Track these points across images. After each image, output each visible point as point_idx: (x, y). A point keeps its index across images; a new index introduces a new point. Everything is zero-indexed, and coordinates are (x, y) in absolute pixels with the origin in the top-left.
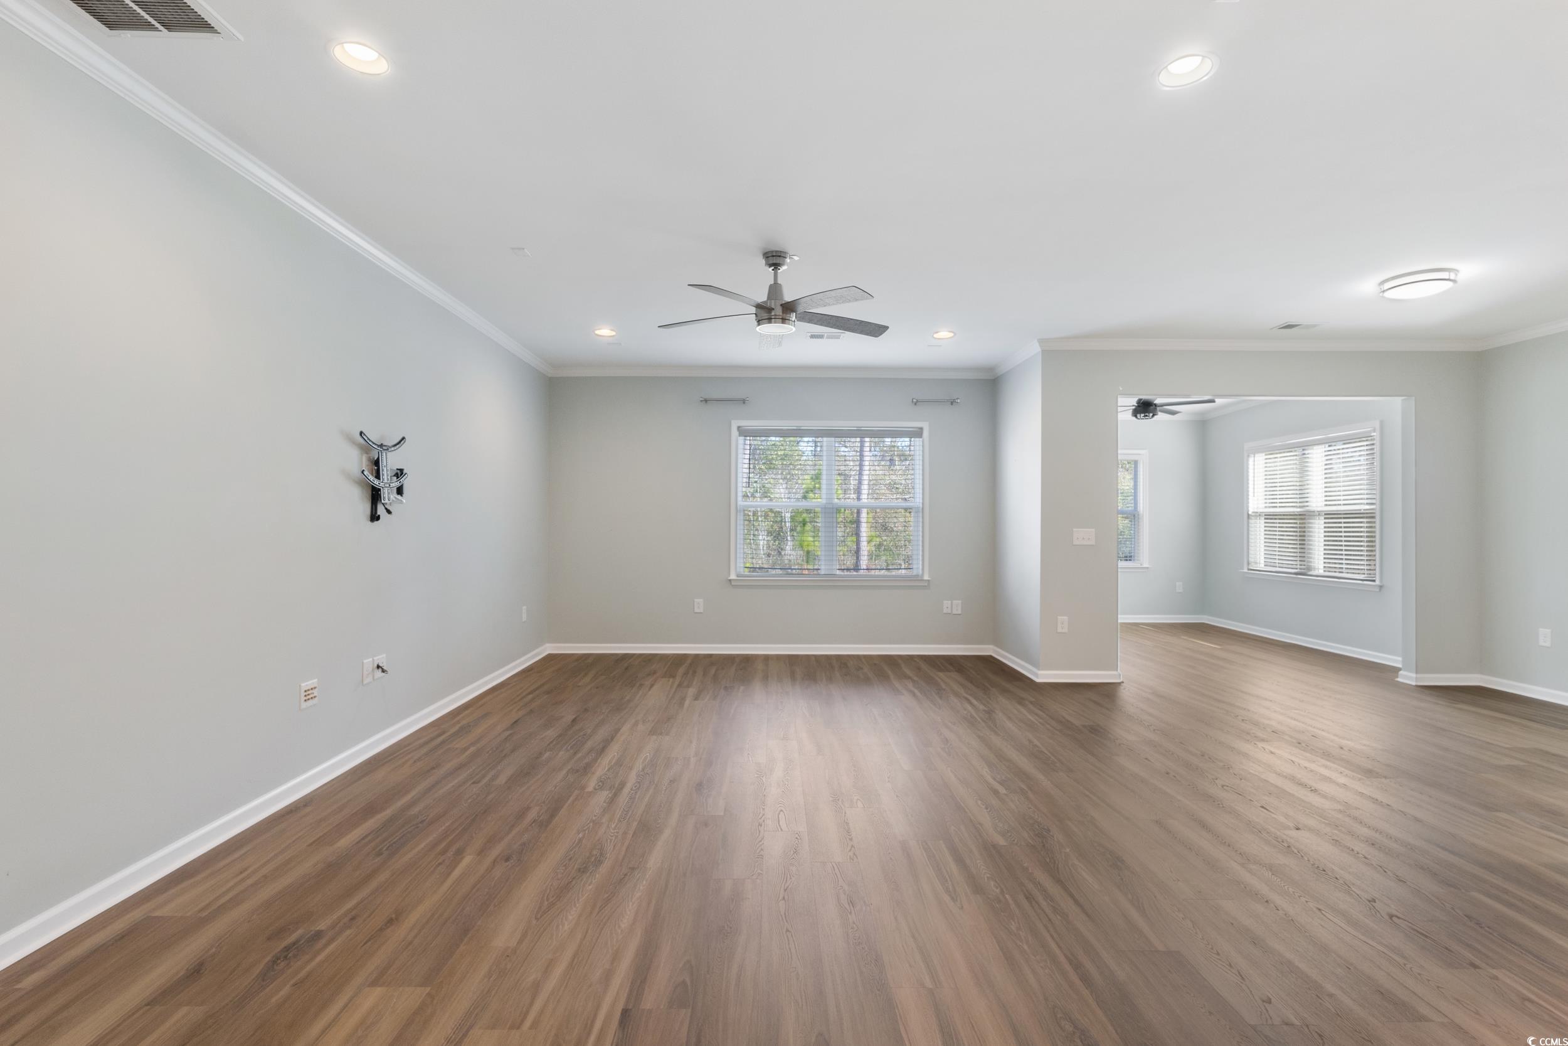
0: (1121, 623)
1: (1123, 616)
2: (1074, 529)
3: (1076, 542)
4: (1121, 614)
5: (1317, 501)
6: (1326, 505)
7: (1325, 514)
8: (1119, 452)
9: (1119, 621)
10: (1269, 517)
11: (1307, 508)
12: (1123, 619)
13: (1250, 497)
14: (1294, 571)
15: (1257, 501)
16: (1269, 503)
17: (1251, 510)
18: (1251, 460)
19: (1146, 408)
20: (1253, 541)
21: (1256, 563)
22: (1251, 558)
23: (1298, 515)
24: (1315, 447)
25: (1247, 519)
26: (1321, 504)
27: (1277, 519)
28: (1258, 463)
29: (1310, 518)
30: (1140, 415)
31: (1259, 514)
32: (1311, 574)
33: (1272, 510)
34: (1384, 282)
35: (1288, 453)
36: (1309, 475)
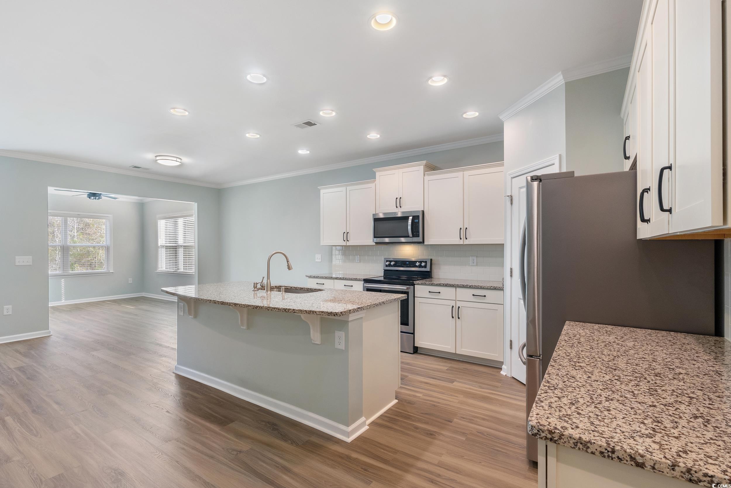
0: (50, 306)
1: (50, 303)
2: (16, 257)
3: (17, 264)
4: (50, 302)
5: (181, 242)
6: (184, 243)
7: (184, 247)
8: (49, 211)
9: (49, 306)
10: (167, 247)
11: (177, 244)
12: (51, 304)
13: (159, 239)
14: (173, 270)
15: (162, 241)
16: (166, 241)
17: (159, 245)
18: (159, 222)
19: (94, 195)
20: (160, 258)
21: (162, 268)
22: (160, 266)
23: (175, 247)
24: (180, 219)
25: (158, 248)
26: (182, 242)
27: (169, 248)
28: (162, 224)
29: (178, 248)
30: (92, 198)
31: (163, 246)
32: (178, 271)
33: (167, 245)
34: (156, 156)
35: (172, 220)
36: (178, 230)
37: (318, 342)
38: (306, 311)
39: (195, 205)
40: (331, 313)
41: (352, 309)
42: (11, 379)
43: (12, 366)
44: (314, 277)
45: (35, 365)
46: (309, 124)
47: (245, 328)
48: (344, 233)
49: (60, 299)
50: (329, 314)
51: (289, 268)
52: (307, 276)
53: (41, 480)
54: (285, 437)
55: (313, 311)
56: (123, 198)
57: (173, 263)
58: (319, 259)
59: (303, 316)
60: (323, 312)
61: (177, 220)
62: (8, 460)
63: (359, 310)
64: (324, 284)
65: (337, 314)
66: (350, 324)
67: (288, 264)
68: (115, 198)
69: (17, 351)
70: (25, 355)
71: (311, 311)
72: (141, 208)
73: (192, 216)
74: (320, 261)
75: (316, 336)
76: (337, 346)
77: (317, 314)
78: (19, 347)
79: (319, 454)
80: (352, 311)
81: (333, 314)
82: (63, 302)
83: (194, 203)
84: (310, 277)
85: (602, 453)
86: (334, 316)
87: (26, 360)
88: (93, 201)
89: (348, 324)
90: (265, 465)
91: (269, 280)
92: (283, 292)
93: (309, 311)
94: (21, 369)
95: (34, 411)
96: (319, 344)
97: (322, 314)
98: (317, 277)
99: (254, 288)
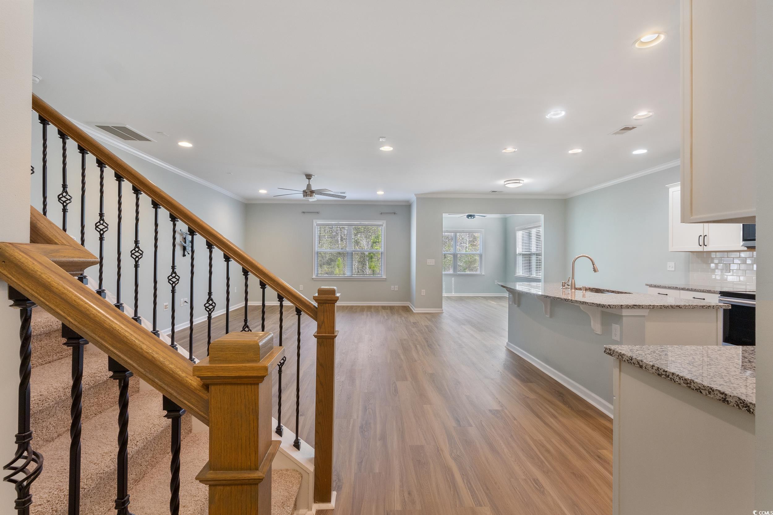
2: (427, 259)
3: (427, 264)
6: (536, 251)
7: (536, 254)
11: (531, 252)
13: (517, 248)
14: (528, 275)
15: (519, 249)
16: (522, 250)
17: (517, 253)
18: (517, 233)
19: (471, 216)
20: (518, 264)
21: (519, 273)
22: (517, 271)
23: (529, 255)
24: (533, 229)
25: (516, 256)
26: (534, 250)
27: (524, 256)
28: (520, 235)
29: (532, 256)
30: (469, 218)
31: (520, 254)
32: (531, 276)
33: (523, 253)
34: (505, 182)
35: (527, 231)
36: (532, 240)
37: (599, 332)
38: (580, 301)
39: (542, 216)
40: (600, 305)
41: (625, 305)
42: (422, 330)
43: (423, 324)
44: (655, 286)
45: (433, 326)
46: (627, 129)
47: (548, 316)
48: (701, 236)
49: (452, 292)
50: (598, 305)
51: (595, 270)
52: (647, 285)
53: (426, 372)
54: (565, 402)
55: (586, 302)
56: (489, 216)
57: (527, 271)
58: (672, 267)
59: (582, 307)
60: (593, 303)
61: (531, 230)
62: (416, 361)
63: (635, 307)
64: (667, 295)
65: (604, 306)
66: (624, 319)
67: (594, 266)
68: (485, 216)
69: (426, 318)
70: (429, 320)
71: (584, 302)
72: (505, 223)
73: (539, 226)
74: (673, 269)
75: (596, 326)
76: (614, 338)
77: (589, 305)
78: (427, 316)
79: (587, 420)
80: (624, 306)
81: (601, 305)
82: (453, 294)
83: (541, 215)
84: (651, 286)
85: (628, 360)
86: (602, 307)
87: (430, 323)
88: (470, 220)
89: (622, 319)
90: (540, 409)
91: (573, 280)
92: (583, 291)
93: (582, 302)
94: (427, 326)
95: (428, 346)
96: (600, 334)
97: (593, 305)
98: (659, 287)
99: (563, 287)
